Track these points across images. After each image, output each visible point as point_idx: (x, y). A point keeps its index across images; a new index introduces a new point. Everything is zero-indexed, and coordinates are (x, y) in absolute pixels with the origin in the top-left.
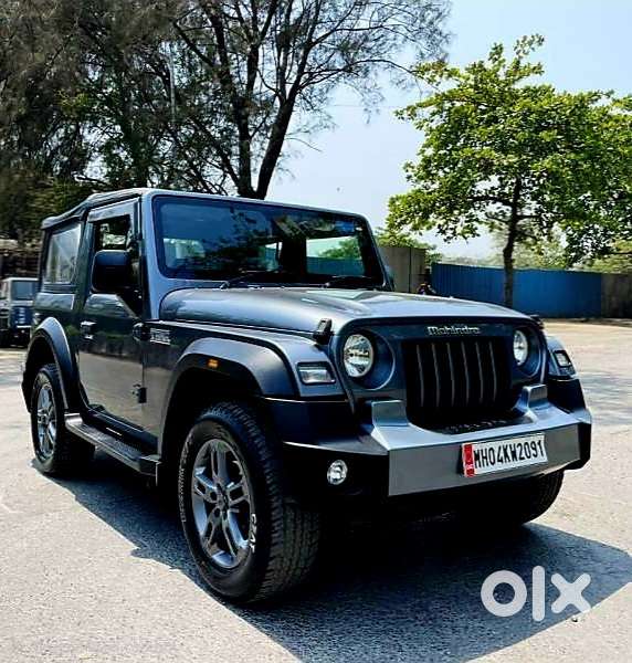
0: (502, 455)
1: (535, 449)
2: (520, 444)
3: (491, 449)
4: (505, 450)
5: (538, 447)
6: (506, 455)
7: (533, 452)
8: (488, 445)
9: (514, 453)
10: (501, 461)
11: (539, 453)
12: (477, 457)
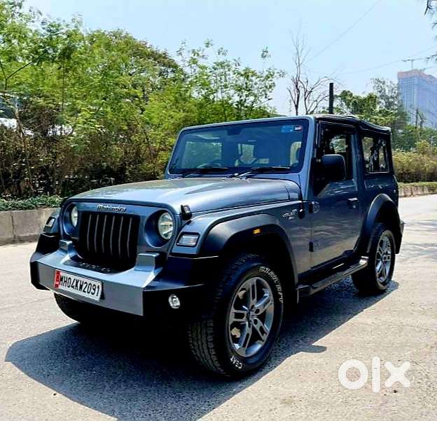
0: (74, 284)
1: (94, 290)
2: (86, 283)
3: (70, 278)
4: (77, 282)
5: (97, 289)
6: (77, 286)
7: (92, 291)
8: (69, 276)
9: (81, 286)
10: (73, 287)
11: (96, 293)
12: (61, 280)
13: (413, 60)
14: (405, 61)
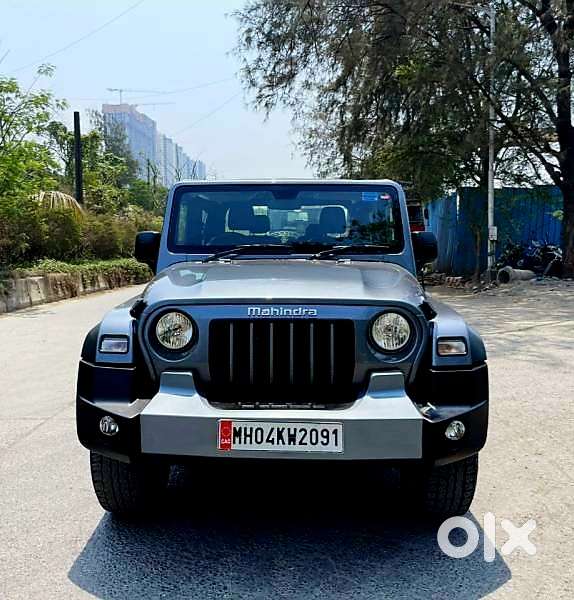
1: (327, 437)
2: (304, 430)
3: (260, 429)
4: (280, 433)
5: (332, 435)
6: (280, 438)
7: (322, 439)
8: (256, 425)
9: (292, 437)
10: (272, 442)
11: (332, 442)
12: (238, 434)
13: (121, 91)
14: (111, 90)
